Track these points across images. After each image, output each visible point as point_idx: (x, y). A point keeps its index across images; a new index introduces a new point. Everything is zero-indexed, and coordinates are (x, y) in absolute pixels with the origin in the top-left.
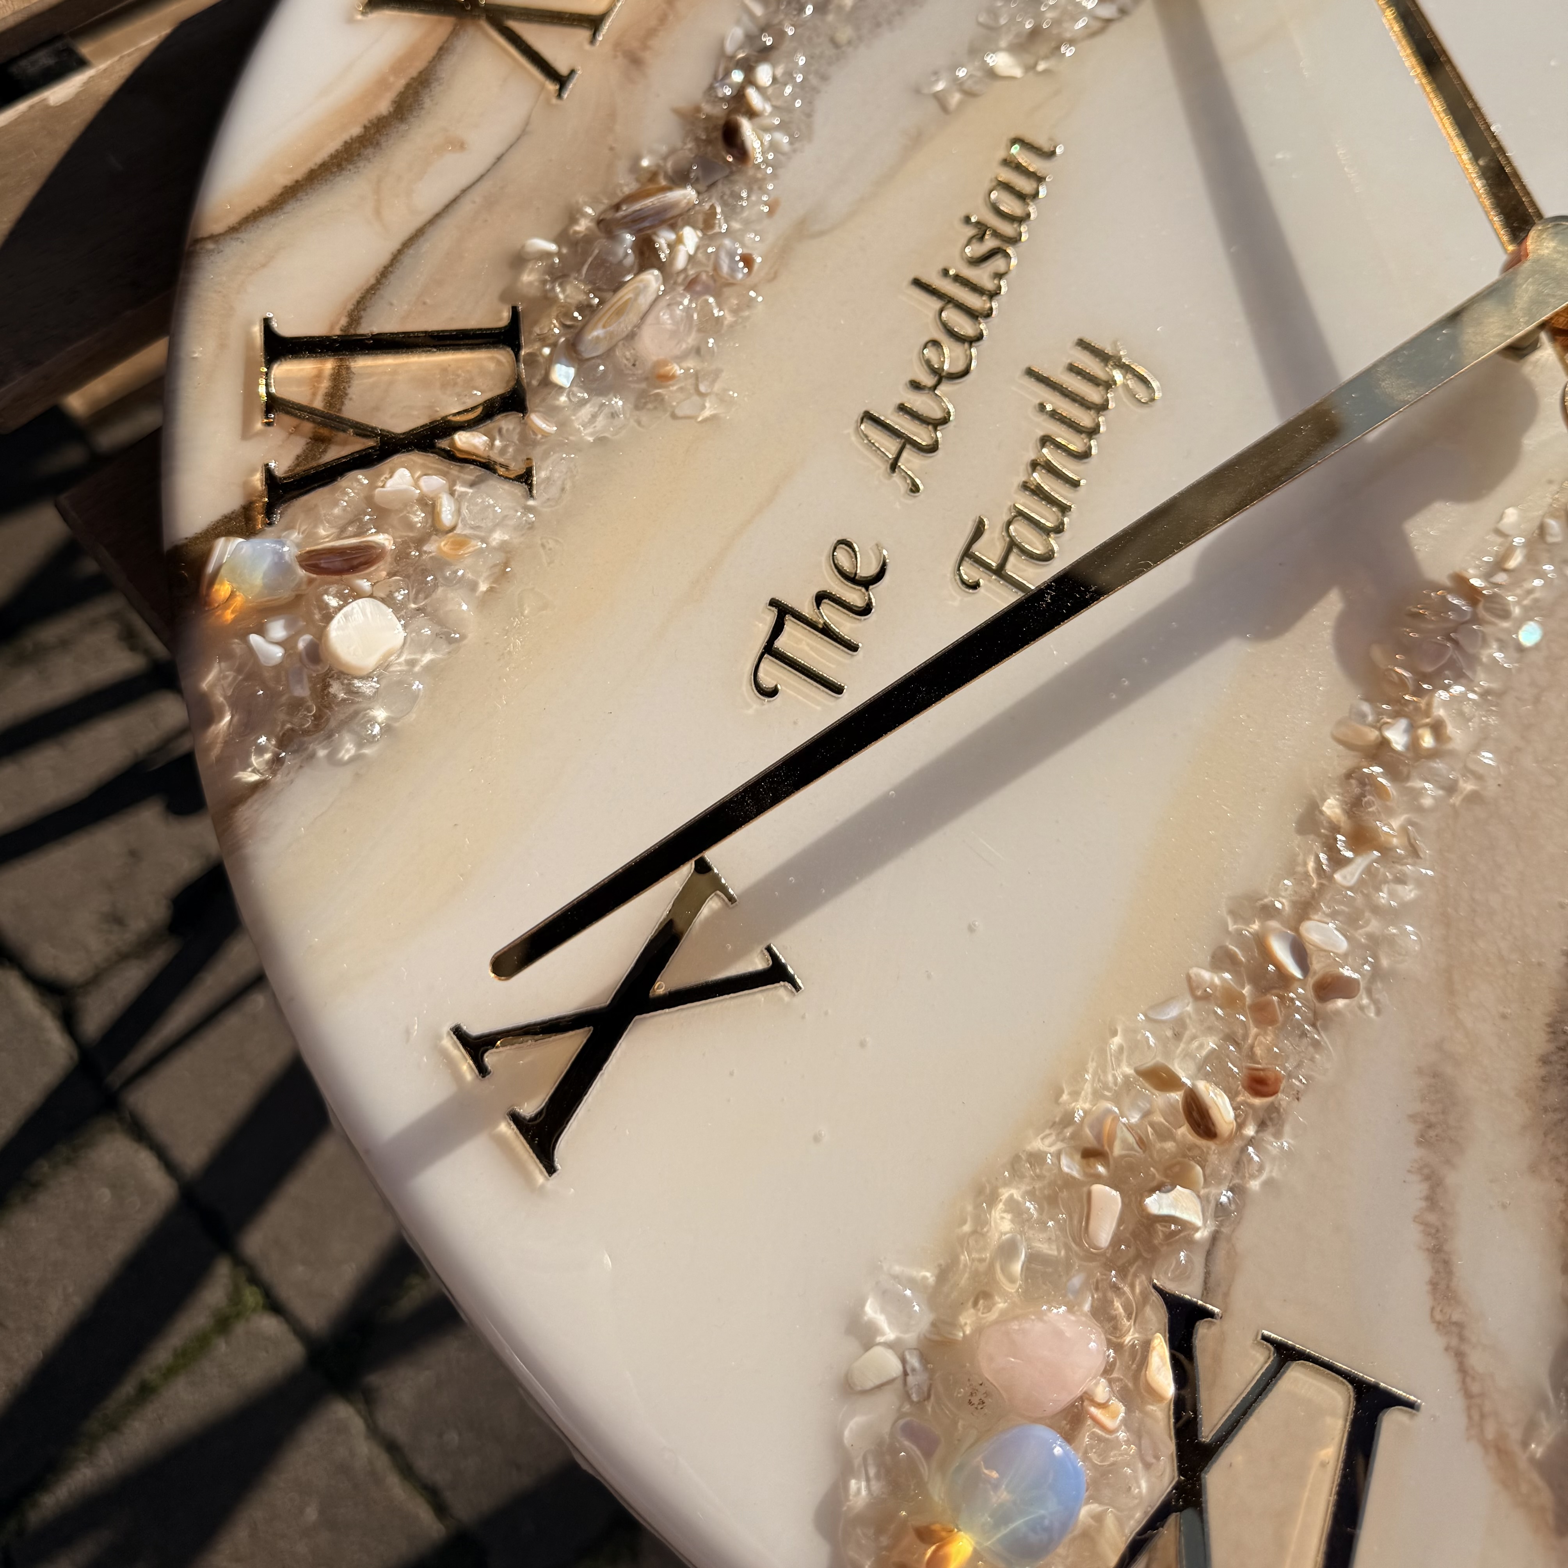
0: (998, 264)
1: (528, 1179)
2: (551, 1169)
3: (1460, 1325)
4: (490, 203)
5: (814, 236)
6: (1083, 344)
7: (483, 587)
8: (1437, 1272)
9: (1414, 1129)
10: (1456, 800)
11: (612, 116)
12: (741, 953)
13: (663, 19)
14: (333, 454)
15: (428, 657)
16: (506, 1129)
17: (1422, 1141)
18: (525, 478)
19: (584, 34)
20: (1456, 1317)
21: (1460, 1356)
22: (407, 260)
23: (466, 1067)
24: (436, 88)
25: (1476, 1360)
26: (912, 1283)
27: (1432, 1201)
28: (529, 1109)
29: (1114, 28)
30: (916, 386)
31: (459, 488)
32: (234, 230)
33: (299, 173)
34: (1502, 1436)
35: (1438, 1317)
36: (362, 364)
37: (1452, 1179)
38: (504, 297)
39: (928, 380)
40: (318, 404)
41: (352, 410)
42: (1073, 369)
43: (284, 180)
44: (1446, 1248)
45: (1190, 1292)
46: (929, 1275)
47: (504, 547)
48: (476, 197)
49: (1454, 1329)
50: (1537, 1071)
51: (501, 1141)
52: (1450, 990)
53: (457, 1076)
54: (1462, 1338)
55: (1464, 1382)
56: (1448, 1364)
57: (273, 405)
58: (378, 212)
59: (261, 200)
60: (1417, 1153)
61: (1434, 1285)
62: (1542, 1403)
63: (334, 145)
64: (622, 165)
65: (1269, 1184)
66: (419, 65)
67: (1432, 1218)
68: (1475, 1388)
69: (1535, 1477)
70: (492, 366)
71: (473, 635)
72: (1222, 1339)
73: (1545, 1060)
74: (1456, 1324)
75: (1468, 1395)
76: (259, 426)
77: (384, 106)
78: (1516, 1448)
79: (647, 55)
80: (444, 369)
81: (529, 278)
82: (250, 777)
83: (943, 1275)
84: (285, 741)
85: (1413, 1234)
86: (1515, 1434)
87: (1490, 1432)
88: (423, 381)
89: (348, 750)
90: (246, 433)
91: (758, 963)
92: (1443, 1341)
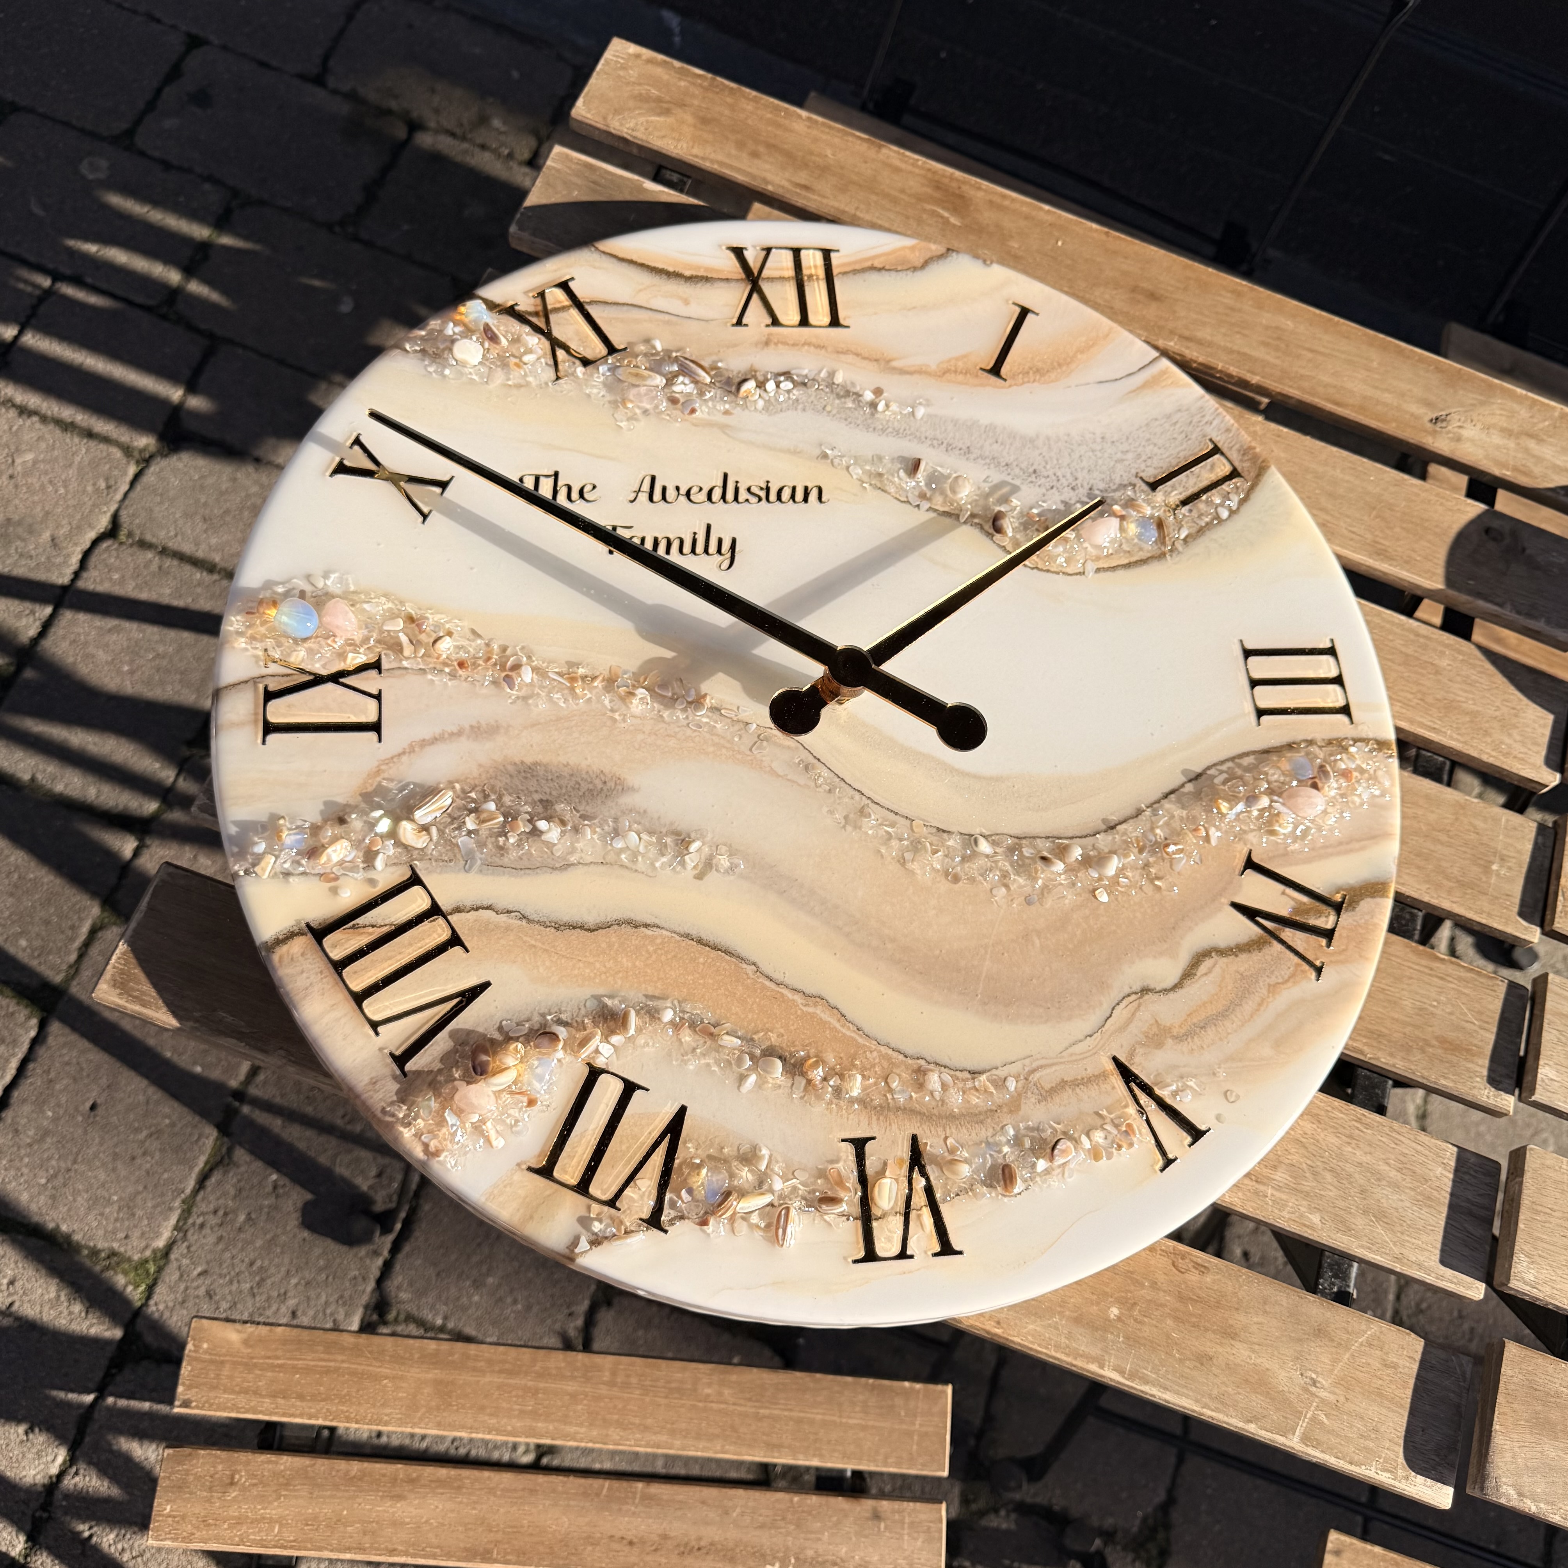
0: (754, 500)
1: (326, 471)
2: (331, 475)
4: (668, 323)
5: (725, 433)
6: (734, 541)
7: (510, 383)
8: (428, 741)
9: (474, 724)
10: (609, 714)
11: (735, 345)
12: (426, 504)
13: (794, 345)
14: (534, 320)
15: (474, 377)
16: (337, 459)
17: (472, 727)
18: (558, 378)
19: (769, 321)
20: (416, 749)
21: (404, 753)
22: (625, 308)
23: (351, 441)
24: (708, 285)
25: (404, 758)
26: (348, 584)
27: (452, 734)
28: (346, 463)
29: (908, 506)
30: (678, 488)
31: (543, 360)
32: (604, 252)
33: (640, 261)
34: (384, 771)
35: (414, 744)
36: (574, 313)
37: (463, 739)
38: (629, 343)
39: (683, 491)
40: (549, 307)
41: (553, 318)
42: (720, 541)
43: (635, 258)
44: (438, 742)
45: (385, 665)
46: (352, 588)
47: (528, 384)
48: (667, 317)
49: (412, 750)
50: (517, 760)
51: (333, 459)
52: (533, 725)
53: (346, 441)
54: (410, 752)
55: (395, 756)
56: (400, 750)
57: (542, 295)
58: (640, 291)
59: (621, 255)
60: (467, 727)
61: (424, 740)
62: (400, 782)
63: (660, 266)
64: (714, 358)
65: (432, 681)
66: (715, 276)
67: (446, 736)
68: (395, 760)
69: (375, 784)
70: (598, 351)
71: (492, 386)
72: (375, 679)
73: (522, 762)
74: (414, 750)
75: (392, 758)
76: (531, 295)
77: (687, 273)
78: (382, 776)
79: (772, 346)
80: (587, 336)
81: (642, 348)
82: (408, 347)
83: (353, 592)
84: (423, 351)
85: (437, 731)
86: (386, 775)
87: (383, 767)
88: (577, 333)
89: (431, 369)
90: (526, 293)
91: (425, 510)
92: (406, 746)
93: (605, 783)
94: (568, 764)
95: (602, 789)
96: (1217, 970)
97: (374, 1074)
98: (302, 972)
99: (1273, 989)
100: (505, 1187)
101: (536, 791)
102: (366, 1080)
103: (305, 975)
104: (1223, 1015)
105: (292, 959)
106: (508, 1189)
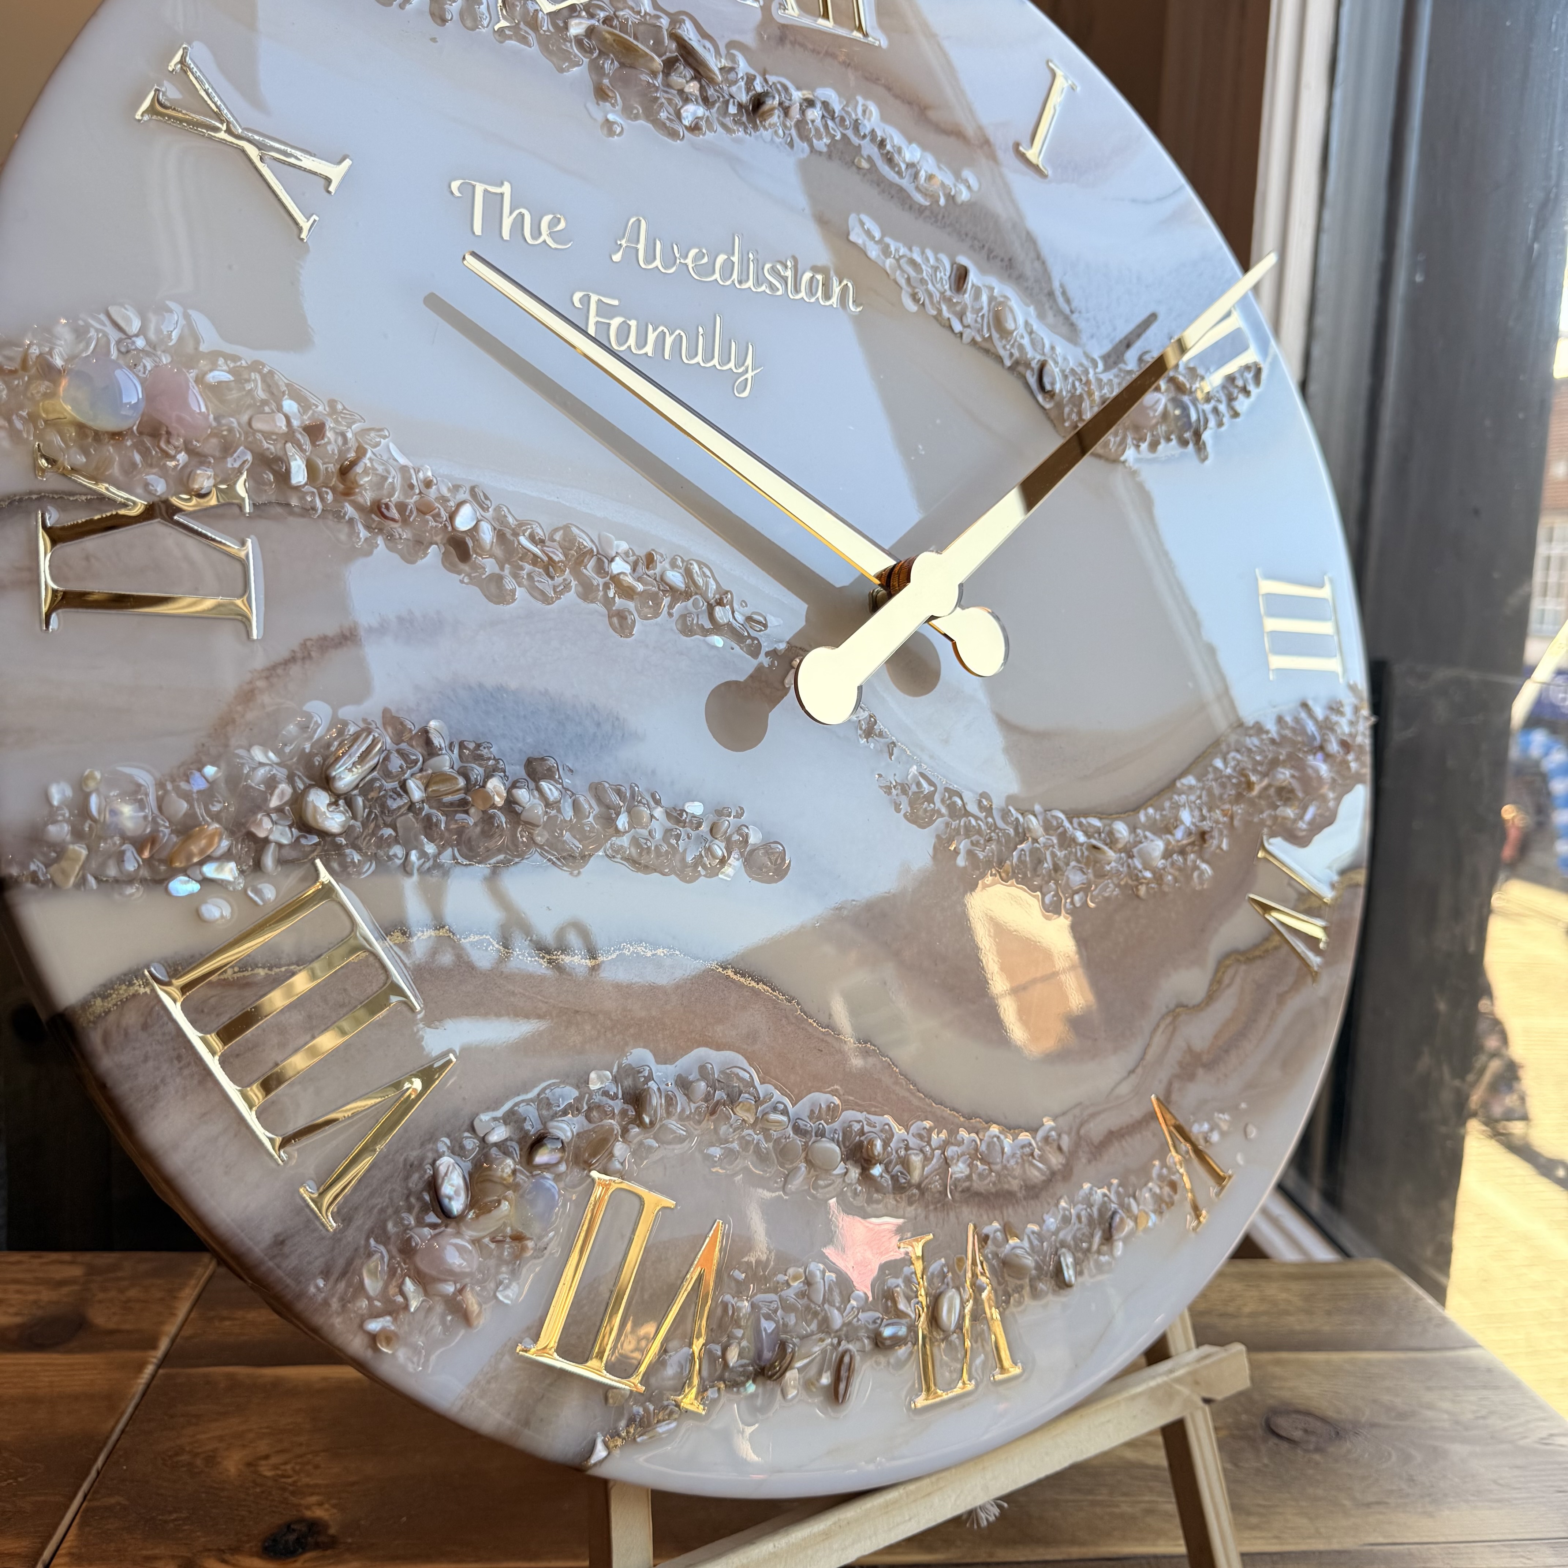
3: (309, 657)
8: (332, 639)
9: (404, 614)
17: (400, 619)
20: (313, 654)
21: (292, 660)
25: (295, 669)
34: (261, 691)
35: (309, 643)
44: (349, 643)
49: (306, 654)
50: (473, 682)
54: (303, 659)
55: (280, 664)
56: (285, 654)
60: (392, 617)
61: (325, 638)
68: (280, 671)
73: (481, 686)
74: (309, 654)
75: (274, 668)
78: (260, 699)
86: (266, 698)
92: (296, 648)
93: (598, 725)
94: (546, 690)
95: (595, 735)
96: (1238, 980)
97: (278, 1229)
98: (146, 1059)
99: (1282, 999)
100: (489, 1382)
101: (504, 736)
102: (266, 1237)
103: (151, 1064)
104: (1242, 1034)
105: (126, 1034)
106: (493, 1386)
